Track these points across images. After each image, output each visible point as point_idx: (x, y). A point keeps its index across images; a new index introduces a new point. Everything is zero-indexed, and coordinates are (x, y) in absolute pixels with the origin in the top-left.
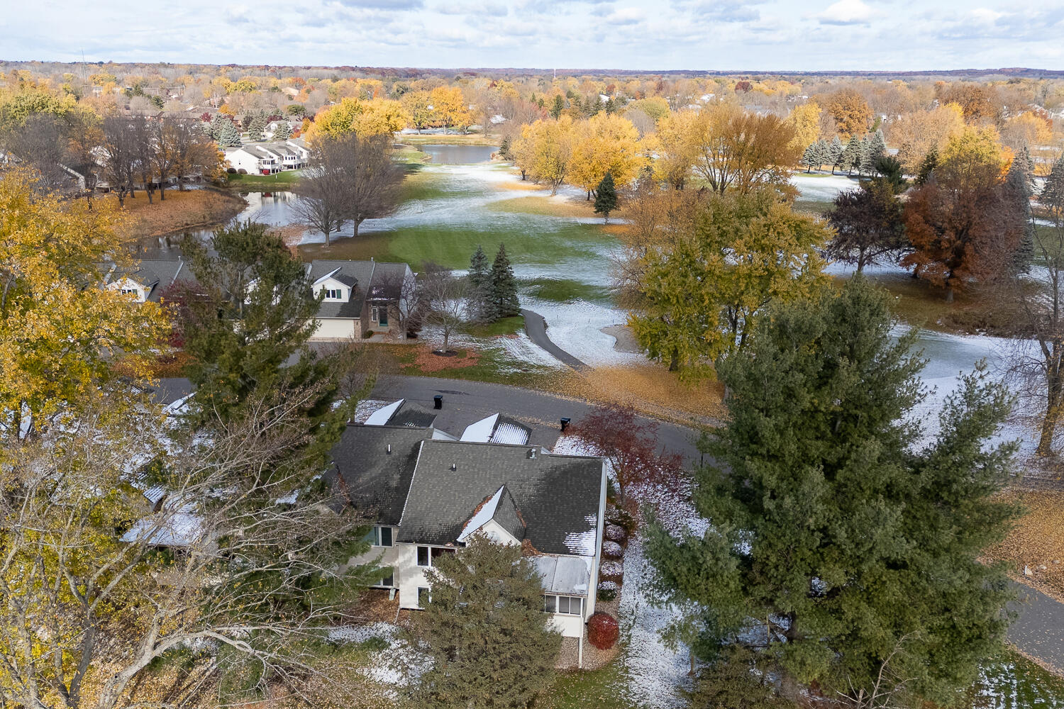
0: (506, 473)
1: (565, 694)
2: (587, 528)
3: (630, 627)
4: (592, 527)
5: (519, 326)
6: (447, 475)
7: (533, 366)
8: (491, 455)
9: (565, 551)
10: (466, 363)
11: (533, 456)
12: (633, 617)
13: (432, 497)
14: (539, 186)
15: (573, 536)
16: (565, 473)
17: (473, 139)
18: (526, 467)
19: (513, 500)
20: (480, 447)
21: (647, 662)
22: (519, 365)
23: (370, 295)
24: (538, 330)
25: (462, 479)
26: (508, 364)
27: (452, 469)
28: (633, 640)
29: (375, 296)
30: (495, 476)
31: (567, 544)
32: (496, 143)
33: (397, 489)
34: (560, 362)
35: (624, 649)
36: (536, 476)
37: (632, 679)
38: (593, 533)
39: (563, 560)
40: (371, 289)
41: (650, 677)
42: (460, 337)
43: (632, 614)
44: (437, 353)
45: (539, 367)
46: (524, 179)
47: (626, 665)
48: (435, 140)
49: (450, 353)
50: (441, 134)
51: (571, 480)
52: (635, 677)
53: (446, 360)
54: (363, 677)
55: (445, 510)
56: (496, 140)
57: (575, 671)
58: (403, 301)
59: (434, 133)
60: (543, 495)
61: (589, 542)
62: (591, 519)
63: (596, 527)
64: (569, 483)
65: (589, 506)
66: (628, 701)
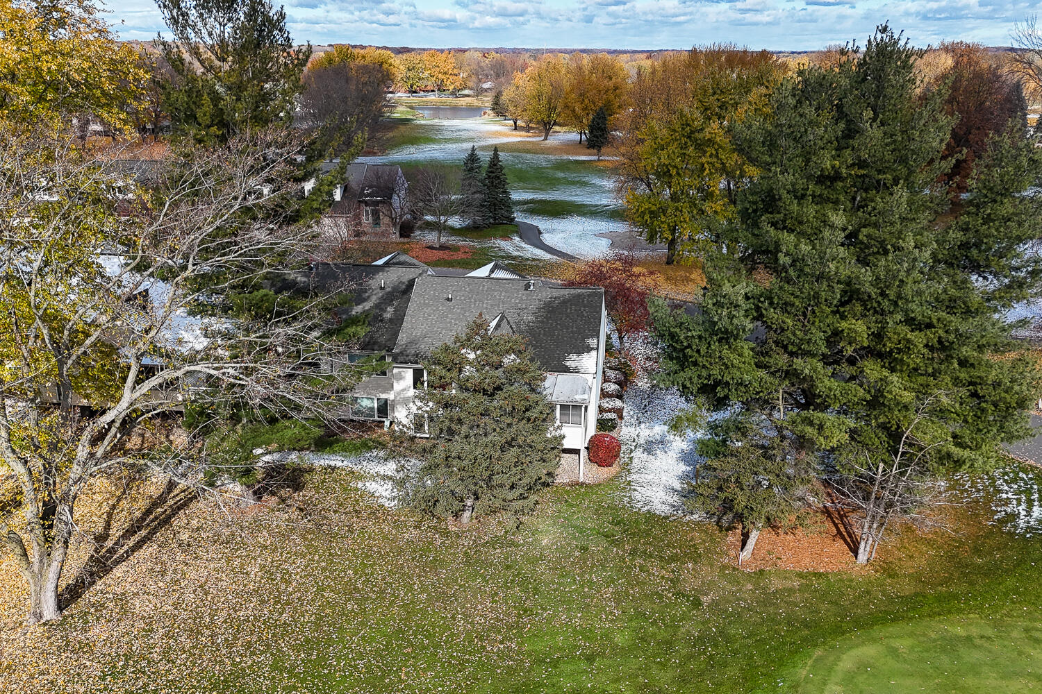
0: (503, 303)
1: (566, 501)
2: (588, 349)
3: (631, 451)
4: (593, 348)
5: (513, 232)
6: (443, 304)
7: (528, 259)
8: (488, 288)
9: (566, 370)
10: (460, 256)
11: (532, 287)
12: (635, 444)
13: (427, 324)
14: (530, 134)
15: (573, 356)
16: (564, 302)
17: (463, 102)
18: (524, 298)
19: (511, 326)
20: (476, 280)
21: (650, 477)
22: (514, 258)
23: (362, 194)
24: (533, 236)
25: (458, 309)
26: (503, 257)
27: (448, 299)
28: (635, 461)
29: (368, 195)
30: (492, 306)
31: (568, 364)
32: (487, 104)
33: (391, 320)
34: (555, 257)
35: (626, 467)
36: (534, 305)
37: (635, 490)
38: (594, 353)
39: (563, 378)
40: (363, 189)
41: (654, 489)
42: (453, 238)
43: (634, 441)
44: (431, 248)
45: (534, 260)
46: (516, 129)
47: (628, 479)
48: (427, 102)
49: (443, 247)
50: (432, 98)
51: (571, 308)
52: (638, 488)
53: (441, 253)
54: (357, 490)
55: (441, 335)
56: (487, 101)
57: (576, 484)
58: (395, 197)
59: (426, 96)
60: (542, 322)
61: (590, 363)
62: (592, 342)
63: (597, 349)
64: (569, 310)
65: (589, 330)
66: (632, 507)
